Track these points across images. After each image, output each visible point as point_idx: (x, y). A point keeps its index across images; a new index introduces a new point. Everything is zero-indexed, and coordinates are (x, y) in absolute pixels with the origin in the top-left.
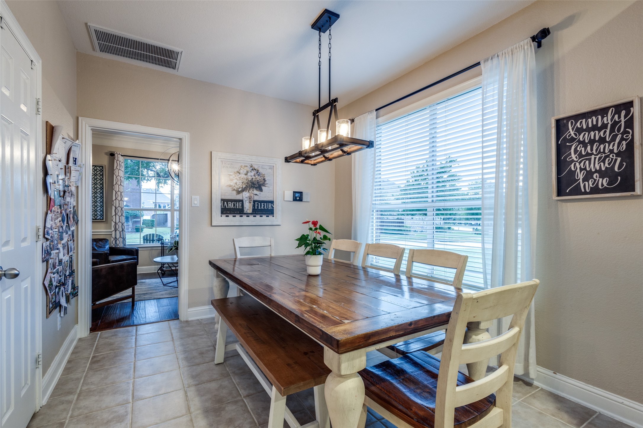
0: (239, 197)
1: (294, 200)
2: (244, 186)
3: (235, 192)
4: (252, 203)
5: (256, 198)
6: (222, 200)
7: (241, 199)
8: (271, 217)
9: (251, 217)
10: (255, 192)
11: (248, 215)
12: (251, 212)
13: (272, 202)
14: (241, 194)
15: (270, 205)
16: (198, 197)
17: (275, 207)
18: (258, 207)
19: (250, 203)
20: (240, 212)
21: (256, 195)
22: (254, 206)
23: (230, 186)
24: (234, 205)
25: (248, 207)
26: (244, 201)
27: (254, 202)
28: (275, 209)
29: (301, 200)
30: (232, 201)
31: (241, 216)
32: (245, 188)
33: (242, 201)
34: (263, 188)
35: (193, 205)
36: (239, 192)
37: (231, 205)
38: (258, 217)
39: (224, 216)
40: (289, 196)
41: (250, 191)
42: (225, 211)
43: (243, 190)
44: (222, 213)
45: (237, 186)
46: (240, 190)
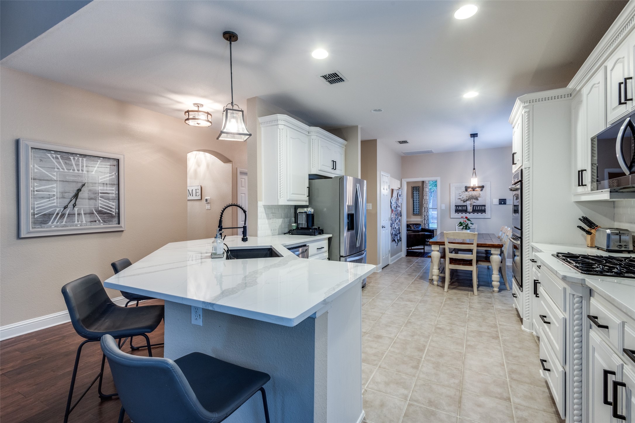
0: (465, 204)
1: (499, 204)
2: (467, 198)
3: (462, 201)
4: (472, 207)
5: (474, 204)
6: (455, 206)
7: (466, 205)
8: (484, 214)
9: (472, 214)
10: (474, 201)
11: (470, 213)
12: (472, 211)
13: (485, 206)
14: (466, 203)
15: (483, 208)
16: (444, 205)
17: (486, 208)
18: (475, 209)
19: (471, 206)
20: (466, 211)
21: (474, 202)
22: (473, 208)
23: (460, 199)
24: (462, 208)
25: (470, 209)
26: (467, 206)
27: (473, 206)
28: (486, 209)
29: (505, 203)
30: (460, 206)
31: (465, 213)
32: (468, 199)
33: (466, 206)
34: (479, 198)
35: (442, 209)
36: (464, 202)
37: (460, 208)
38: (476, 214)
39: (457, 214)
40: (496, 201)
41: (471, 201)
42: (457, 211)
43: (467, 201)
44: (456, 212)
45: (463, 199)
46: (465, 200)
